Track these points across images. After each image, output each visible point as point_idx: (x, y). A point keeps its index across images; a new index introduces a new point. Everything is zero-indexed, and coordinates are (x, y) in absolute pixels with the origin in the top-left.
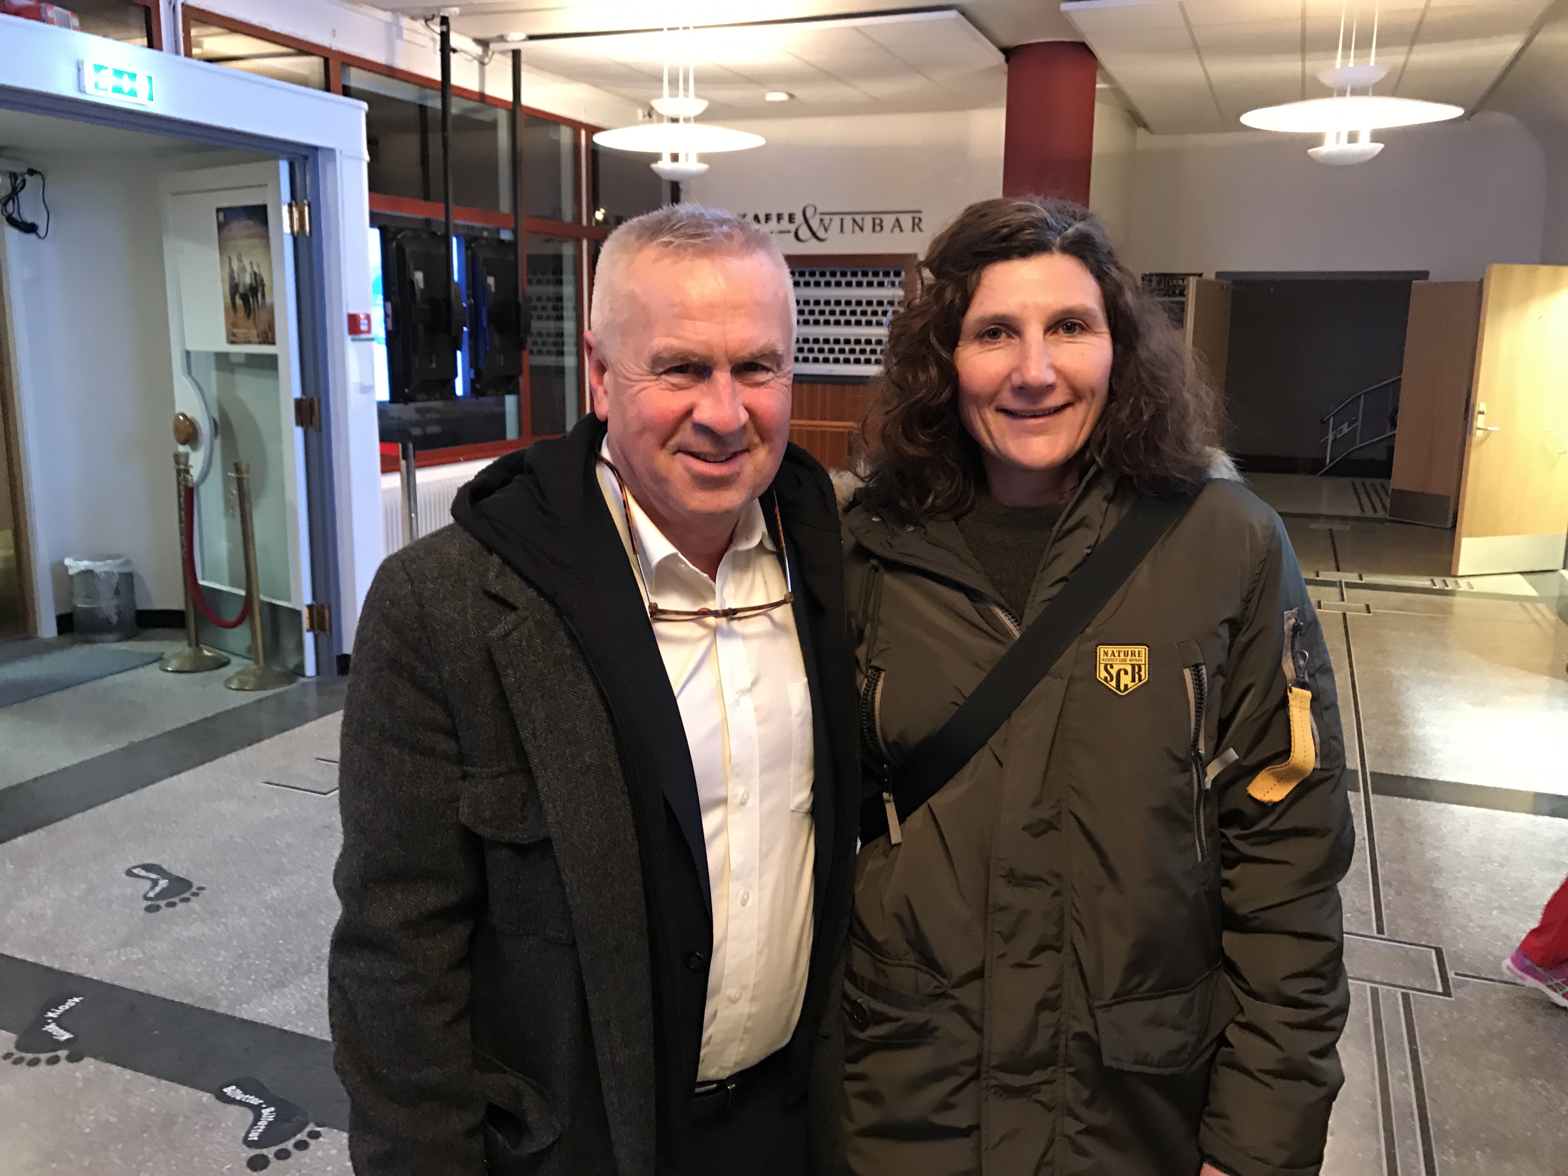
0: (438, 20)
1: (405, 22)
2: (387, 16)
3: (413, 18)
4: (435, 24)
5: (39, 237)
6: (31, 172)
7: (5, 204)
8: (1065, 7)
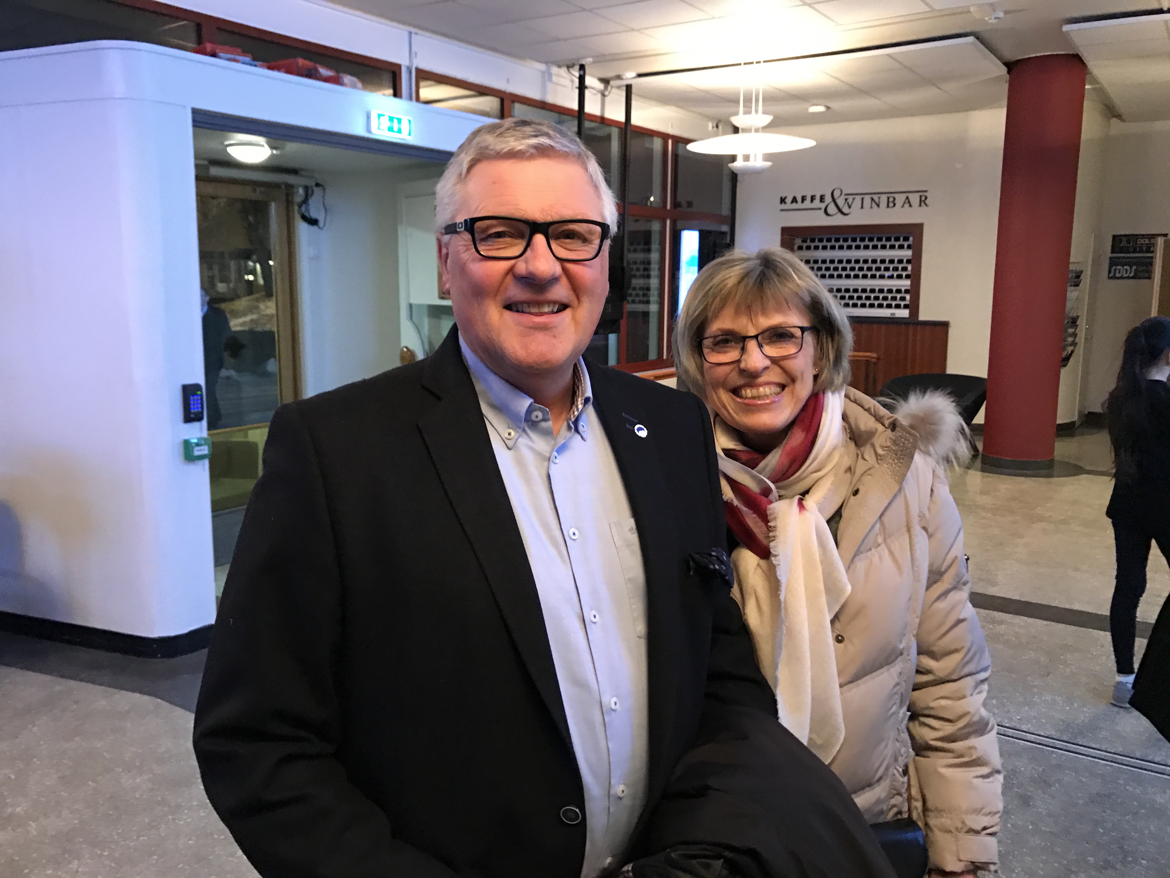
0: (577, 67)
1: (554, 70)
2: (542, 67)
3: (559, 66)
4: (576, 71)
5: (319, 228)
6: (317, 185)
7: (300, 206)
8: (1066, 28)
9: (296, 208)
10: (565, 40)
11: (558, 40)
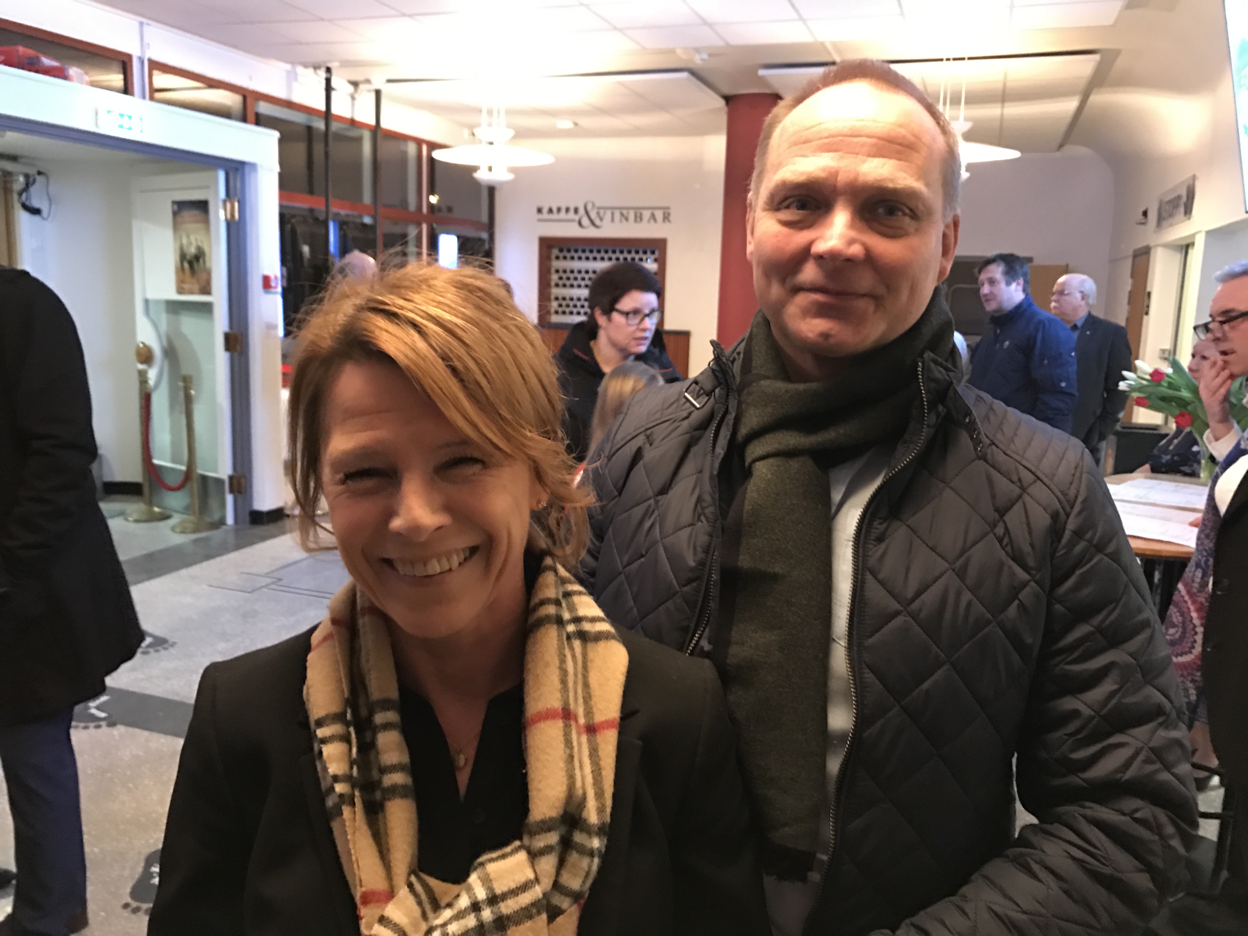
0: (323, 69)
1: (300, 70)
2: (288, 67)
3: (306, 66)
4: (322, 72)
5: (44, 219)
6: (39, 173)
7: (20, 194)
8: (762, 72)
9: (15, 197)
10: (307, 44)
11: (301, 43)
